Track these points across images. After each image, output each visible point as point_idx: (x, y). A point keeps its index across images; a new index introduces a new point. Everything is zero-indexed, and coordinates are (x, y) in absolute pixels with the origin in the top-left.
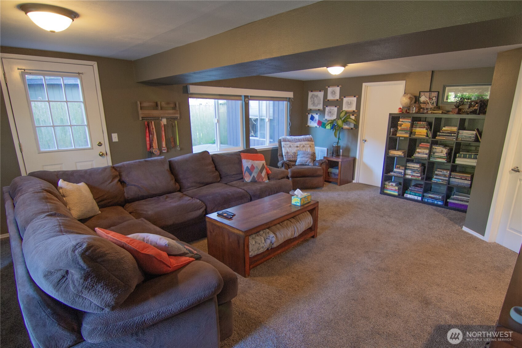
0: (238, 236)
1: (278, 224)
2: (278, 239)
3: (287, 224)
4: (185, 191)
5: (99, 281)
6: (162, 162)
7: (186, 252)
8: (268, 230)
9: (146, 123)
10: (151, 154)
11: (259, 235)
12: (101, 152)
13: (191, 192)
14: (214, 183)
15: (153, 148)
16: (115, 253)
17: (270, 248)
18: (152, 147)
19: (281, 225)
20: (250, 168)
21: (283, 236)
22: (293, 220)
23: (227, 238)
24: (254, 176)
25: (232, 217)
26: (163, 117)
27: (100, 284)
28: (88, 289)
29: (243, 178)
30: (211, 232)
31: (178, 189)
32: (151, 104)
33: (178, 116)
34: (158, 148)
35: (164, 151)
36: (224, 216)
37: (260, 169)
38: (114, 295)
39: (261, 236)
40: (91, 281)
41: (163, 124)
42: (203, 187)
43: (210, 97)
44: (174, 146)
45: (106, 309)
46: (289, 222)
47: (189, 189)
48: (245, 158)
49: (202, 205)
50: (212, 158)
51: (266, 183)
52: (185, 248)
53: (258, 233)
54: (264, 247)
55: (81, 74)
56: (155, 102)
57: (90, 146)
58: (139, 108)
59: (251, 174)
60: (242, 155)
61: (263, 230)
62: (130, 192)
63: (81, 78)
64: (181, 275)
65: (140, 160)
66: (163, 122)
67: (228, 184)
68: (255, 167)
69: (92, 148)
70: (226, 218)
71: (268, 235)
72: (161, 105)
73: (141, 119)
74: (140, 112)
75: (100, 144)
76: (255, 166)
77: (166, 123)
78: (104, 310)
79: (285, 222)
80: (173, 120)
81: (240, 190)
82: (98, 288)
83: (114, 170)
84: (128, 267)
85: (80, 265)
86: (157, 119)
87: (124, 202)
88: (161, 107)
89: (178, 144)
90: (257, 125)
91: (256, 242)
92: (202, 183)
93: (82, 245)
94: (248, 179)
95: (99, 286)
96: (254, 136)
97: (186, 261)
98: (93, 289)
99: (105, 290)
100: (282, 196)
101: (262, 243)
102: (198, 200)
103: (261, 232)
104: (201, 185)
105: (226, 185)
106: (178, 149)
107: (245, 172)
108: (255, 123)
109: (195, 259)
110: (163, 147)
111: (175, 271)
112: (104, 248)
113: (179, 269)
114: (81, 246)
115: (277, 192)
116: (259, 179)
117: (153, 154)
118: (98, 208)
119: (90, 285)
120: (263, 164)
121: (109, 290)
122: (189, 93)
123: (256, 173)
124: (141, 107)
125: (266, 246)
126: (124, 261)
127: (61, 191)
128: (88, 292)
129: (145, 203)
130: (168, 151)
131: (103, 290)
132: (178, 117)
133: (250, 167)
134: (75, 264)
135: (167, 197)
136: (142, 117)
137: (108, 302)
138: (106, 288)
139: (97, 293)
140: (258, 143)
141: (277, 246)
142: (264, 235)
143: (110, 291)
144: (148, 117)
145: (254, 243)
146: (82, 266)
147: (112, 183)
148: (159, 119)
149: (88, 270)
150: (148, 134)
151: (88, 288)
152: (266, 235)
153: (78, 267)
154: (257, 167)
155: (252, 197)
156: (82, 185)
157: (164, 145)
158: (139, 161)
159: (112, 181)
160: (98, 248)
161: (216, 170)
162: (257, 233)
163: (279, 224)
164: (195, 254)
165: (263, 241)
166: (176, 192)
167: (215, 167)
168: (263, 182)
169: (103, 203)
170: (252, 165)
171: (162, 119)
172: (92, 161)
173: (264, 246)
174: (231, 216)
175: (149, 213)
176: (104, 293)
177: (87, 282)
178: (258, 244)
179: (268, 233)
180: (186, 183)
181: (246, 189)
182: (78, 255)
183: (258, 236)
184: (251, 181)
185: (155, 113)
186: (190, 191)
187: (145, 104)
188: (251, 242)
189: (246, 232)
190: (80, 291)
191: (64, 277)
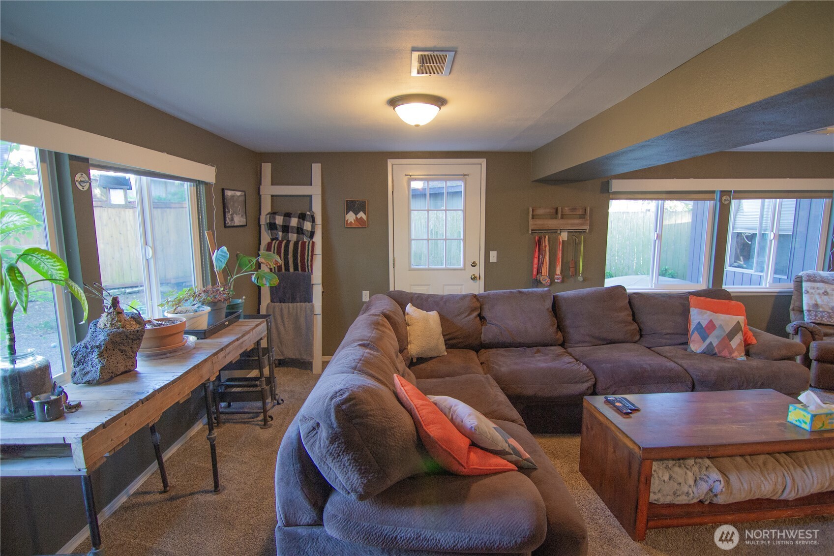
0: (631, 454)
1: (740, 456)
2: (732, 490)
3: (765, 464)
4: (571, 347)
5: (346, 451)
6: (543, 296)
7: (507, 450)
8: (707, 462)
9: (537, 238)
10: (537, 283)
11: (683, 466)
12: (474, 275)
13: (577, 350)
14: (626, 342)
15: (542, 275)
16: (383, 417)
17: (707, 503)
18: (540, 273)
19: (747, 461)
20: (704, 326)
21: (746, 486)
22: (783, 458)
23: (611, 449)
24: (711, 343)
25: (631, 413)
26: (563, 230)
27: (347, 455)
28: (333, 457)
29: (688, 342)
30: (587, 428)
31: (560, 342)
32: (548, 210)
33: (587, 227)
34: (549, 275)
35: (557, 281)
36: (615, 406)
37: (727, 333)
38: (361, 478)
39: (687, 469)
40: (337, 447)
41: (561, 241)
42: (604, 346)
43: (650, 197)
44: (574, 274)
45: (352, 494)
46: (770, 459)
47: (576, 345)
48: (697, 306)
49: (589, 376)
50: (629, 299)
51: (738, 362)
52: (506, 442)
53: (681, 461)
54: (692, 495)
55: (466, 175)
56: (554, 208)
57: (462, 266)
58: (531, 216)
59: (704, 339)
60: (693, 300)
61: (696, 457)
62: (488, 333)
63: (466, 180)
64: (477, 487)
65: (512, 290)
66: (562, 238)
67: (653, 349)
68: (717, 326)
69: (464, 269)
70: (618, 410)
71: (705, 473)
72: (562, 212)
73: (530, 233)
74: (531, 222)
75: (474, 265)
76: (717, 323)
77: (566, 239)
78: (350, 495)
79: (761, 458)
80: (578, 233)
81: (672, 365)
82: (344, 460)
83: (475, 300)
84: (393, 444)
85: (330, 420)
86: (555, 232)
87: (479, 347)
88: (562, 215)
89: (581, 272)
90: (753, 247)
91: (670, 478)
92: (605, 340)
93: (344, 393)
94: (696, 346)
95: (346, 459)
96: (745, 266)
97: (497, 466)
98: (338, 459)
99: (351, 467)
100: (769, 396)
101: (686, 483)
102: (584, 366)
103: (691, 462)
104: (600, 342)
105: (648, 350)
106: (580, 278)
107: (693, 332)
108: (750, 243)
109: (517, 469)
110: (557, 275)
111: (474, 476)
112: (371, 405)
113: (480, 476)
114: (342, 395)
115: (762, 386)
116: (723, 351)
117: (541, 283)
118: (444, 348)
119: (336, 452)
120: (738, 322)
121: (356, 469)
122: (610, 191)
123: (717, 337)
124: (533, 215)
125: (697, 495)
126: (391, 433)
127: (407, 317)
128: (333, 460)
129: (503, 353)
130: (563, 281)
131: (350, 465)
132: (586, 230)
133: (704, 324)
134: (327, 417)
135: (538, 351)
136: (532, 230)
137: (354, 485)
138: (354, 464)
139: (342, 467)
140: (744, 280)
141: (727, 503)
142: (696, 469)
143: (358, 471)
144: (541, 230)
145: (666, 478)
146: (331, 423)
147: (468, 318)
148: (556, 232)
149: (337, 431)
150: (537, 254)
151: (333, 455)
152: (699, 471)
153: (328, 421)
154: (722, 327)
155: (696, 382)
156: (434, 315)
157: (558, 271)
158: (511, 292)
159: (469, 315)
160: (360, 404)
161: (634, 320)
162: (679, 460)
163: (742, 456)
164: (525, 460)
165: (691, 482)
166: (556, 346)
167: (634, 315)
168: (732, 358)
169: (451, 342)
170: (711, 321)
171: (560, 232)
172: (462, 285)
173: (690, 491)
174: (629, 411)
175: (503, 369)
176: (349, 470)
177: (332, 447)
178: (676, 484)
179: (707, 468)
180: (574, 334)
181: (686, 366)
182: (333, 406)
183: (680, 466)
184: (703, 353)
185: (552, 223)
186: (578, 348)
187: (540, 211)
188: (660, 475)
189: (645, 450)
190: (324, 455)
191: (314, 429)
